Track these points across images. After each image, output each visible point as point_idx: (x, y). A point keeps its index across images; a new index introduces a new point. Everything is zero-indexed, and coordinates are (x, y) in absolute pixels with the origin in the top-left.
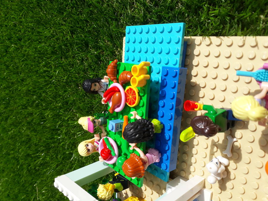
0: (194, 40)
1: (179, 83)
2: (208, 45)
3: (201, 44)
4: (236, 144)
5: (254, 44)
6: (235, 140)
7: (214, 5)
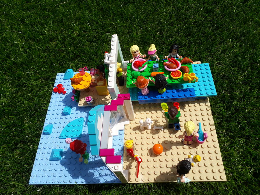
0: (208, 102)
1: (187, 98)
2: (206, 109)
3: (206, 105)
4: (161, 131)
5: (212, 129)
6: (163, 130)
7: (226, 109)
